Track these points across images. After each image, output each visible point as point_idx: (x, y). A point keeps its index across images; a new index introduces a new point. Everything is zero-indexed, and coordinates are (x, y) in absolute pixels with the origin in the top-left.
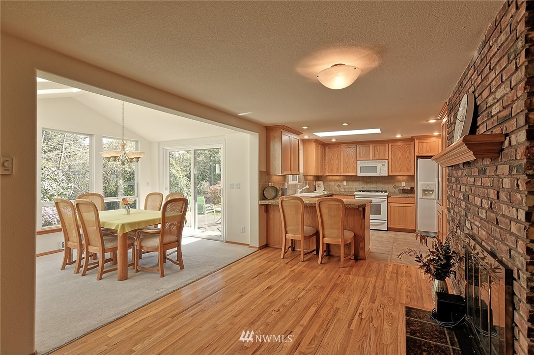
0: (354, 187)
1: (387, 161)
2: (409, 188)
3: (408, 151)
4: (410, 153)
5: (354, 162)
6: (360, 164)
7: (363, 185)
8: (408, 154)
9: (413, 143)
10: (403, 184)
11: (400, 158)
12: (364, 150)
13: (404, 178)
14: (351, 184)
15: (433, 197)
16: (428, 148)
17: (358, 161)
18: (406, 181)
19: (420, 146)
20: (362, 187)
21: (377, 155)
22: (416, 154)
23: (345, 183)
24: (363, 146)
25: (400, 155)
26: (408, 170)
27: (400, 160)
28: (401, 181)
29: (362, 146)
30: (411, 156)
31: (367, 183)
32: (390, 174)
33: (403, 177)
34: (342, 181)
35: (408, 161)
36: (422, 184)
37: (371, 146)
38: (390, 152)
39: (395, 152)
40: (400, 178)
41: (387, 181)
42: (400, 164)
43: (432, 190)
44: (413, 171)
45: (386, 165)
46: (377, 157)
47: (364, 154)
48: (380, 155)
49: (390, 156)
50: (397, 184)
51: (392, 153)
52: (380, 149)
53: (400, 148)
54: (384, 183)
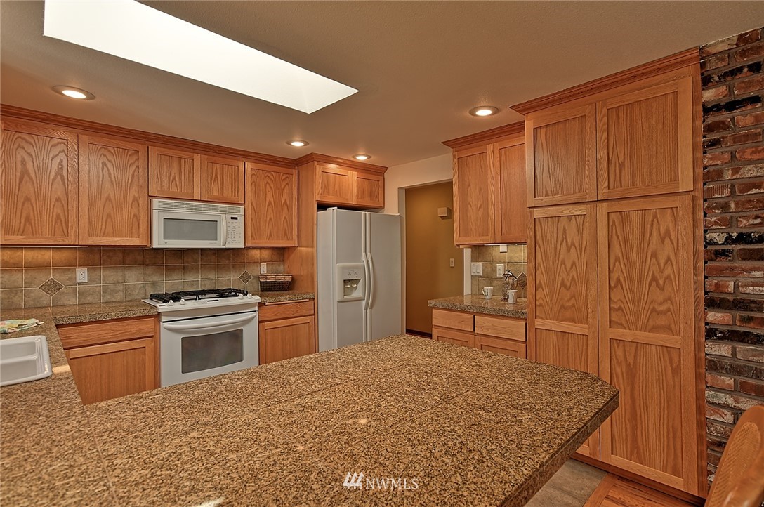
0: (121, 287)
1: (241, 208)
2: (289, 279)
3: (287, 189)
4: (290, 196)
5: (135, 199)
6: (161, 210)
7: (156, 278)
8: (285, 197)
9: (295, 172)
10: (263, 268)
11: (270, 203)
12: (175, 171)
14: (109, 276)
15: (357, 293)
16: (337, 186)
17: (156, 202)
18: (268, 262)
20: (154, 285)
21: (216, 188)
22: (317, 198)
23: (82, 275)
24: (171, 152)
25: (270, 197)
27: (270, 210)
28: (257, 263)
29: (167, 151)
30: (291, 202)
31: (170, 269)
32: (249, 244)
33: (263, 251)
34: (70, 266)
35: (285, 214)
36: (343, 268)
37: (197, 158)
38: (248, 185)
39: (259, 186)
40: (256, 254)
41: (227, 262)
42: (271, 219)
43: (357, 281)
44: (295, 237)
45: (241, 219)
46: (216, 193)
47: (174, 179)
48: (222, 188)
49: (248, 195)
50: (251, 271)
51: (253, 187)
52: (221, 174)
53: (271, 179)
54: (220, 268)
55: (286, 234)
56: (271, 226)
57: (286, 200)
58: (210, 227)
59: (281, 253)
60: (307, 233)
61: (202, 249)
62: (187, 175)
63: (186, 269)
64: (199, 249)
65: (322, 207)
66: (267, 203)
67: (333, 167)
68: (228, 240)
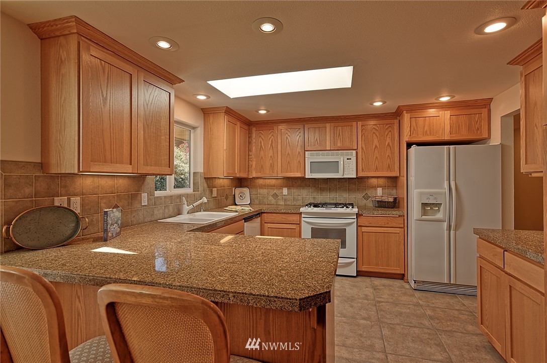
0: (300, 198)
1: (354, 152)
3: (390, 135)
4: (393, 139)
5: (299, 153)
6: (310, 158)
7: (315, 195)
8: (388, 140)
9: (396, 122)
10: (379, 191)
11: (376, 147)
12: (317, 136)
13: (381, 181)
14: (295, 191)
15: (439, 216)
16: (426, 128)
17: (306, 153)
18: (383, 187)
19: (414, 124)
21: (339, 141)
22: (406, 138)
23: (285, 191)
24: (315, 125)
25: (376, 142)
26: (389, 168)
27: (376, 152)
28: (375, 187)
29: (312, 126)
30: (393, 144)
31: (322, 190)
32: (360, 175)
33: (379, 180)
34: (281, 187)
35: (388, 153)
36: (421, 194)
37: (328, 125)
38: (360, 137)
39: (368, 136)
40: (374, 181)
41: (354, 186)
42: (377, 158)
43: (439, 205)
44: (397, 170)
45: (354, 159)
46: (339, 145)
47: (317, 140)
48: (343, 141)
49: (360, 143)
50: (370, 193)
51: (363, 137)
52: (342, 132)
53: (377, 130)
54: (350, 190)
56: (377, 163)
57: (389, 143)
58: (336, 165)
59: (394, 181)
62: (323, 137)
63: (330, 190)
64: (337, 178)
66: (374, 147)
68: (345, 173)
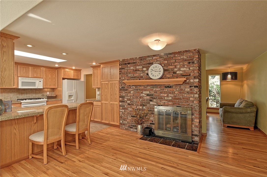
0: (9, 97)
1: (42, 79)
2: (55, 95)
3: (54, 74)
4: (56, 76)
7: (18, 96)
8: (54, 76)
9: (57, 70)
10: (48, 93)
11: (50, 78)
12: (24, 71)
13: (49, 90)
18: (49, 92)
21: (35, 74)
22: (62, 77)
24: (24, 66)
25: (50, 76)
28: (46, 92)
29: (22, 66)
31: (22, 93)
32: (44, 87)
33: (48, 89)
35: (54, 80)
36: (69, 93)
37: (30, 68)
38: (44, 74)
39: (47, 74)
40: (46, 89)
41: (38, 92)
42: (50, 82)
43: (72, 96)
44: (57, 86)
45: (42, 82)
46: (35, 76)
47: (24, 72)
48: (37, 74)
49: (44, 76)
50: (45, 94)
51: (45, 74)
52: (37, 71)
53: (50, 72)
54: (36, 93)
55: (54, 85)
56: (50, 83)
57: (54, 77)
58: (34, 84)
59: (53, 90)
60: (60, 85)
61: (31, 89)
62: (27, 72)
63: (27, 93)
64: (30, 89)
65: (64, 79)
67: (67, 70)
68: (39, 86)
